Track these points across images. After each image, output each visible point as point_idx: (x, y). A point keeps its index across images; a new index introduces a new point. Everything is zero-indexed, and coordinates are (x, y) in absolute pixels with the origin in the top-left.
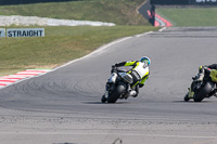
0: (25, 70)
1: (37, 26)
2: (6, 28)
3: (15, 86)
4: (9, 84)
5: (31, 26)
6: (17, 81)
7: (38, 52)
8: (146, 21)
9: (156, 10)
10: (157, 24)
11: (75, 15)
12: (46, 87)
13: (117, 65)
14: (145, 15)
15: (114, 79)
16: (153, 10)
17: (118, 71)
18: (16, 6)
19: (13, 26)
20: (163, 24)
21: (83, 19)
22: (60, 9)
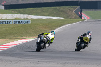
0: (21, 39)
1: (27, 19)
2: (13, 19)
3: (17, 47)
4: (14, 45)
5: (24, 19)
6: (18, 44)
7: (28, 31)
8: (78, 16)
9: (83, 12)
10: (83, 18)
11: (45, 14)
12: (31, 47)
13: (40, 35)
14: (77, 14)
15: (39, 41)
16: (81, 12)
17: (40, 37)
18: (17, 10)
19: (16, 19)
20: (86, 18)
21: (48, 16)
22: (38, 11)
